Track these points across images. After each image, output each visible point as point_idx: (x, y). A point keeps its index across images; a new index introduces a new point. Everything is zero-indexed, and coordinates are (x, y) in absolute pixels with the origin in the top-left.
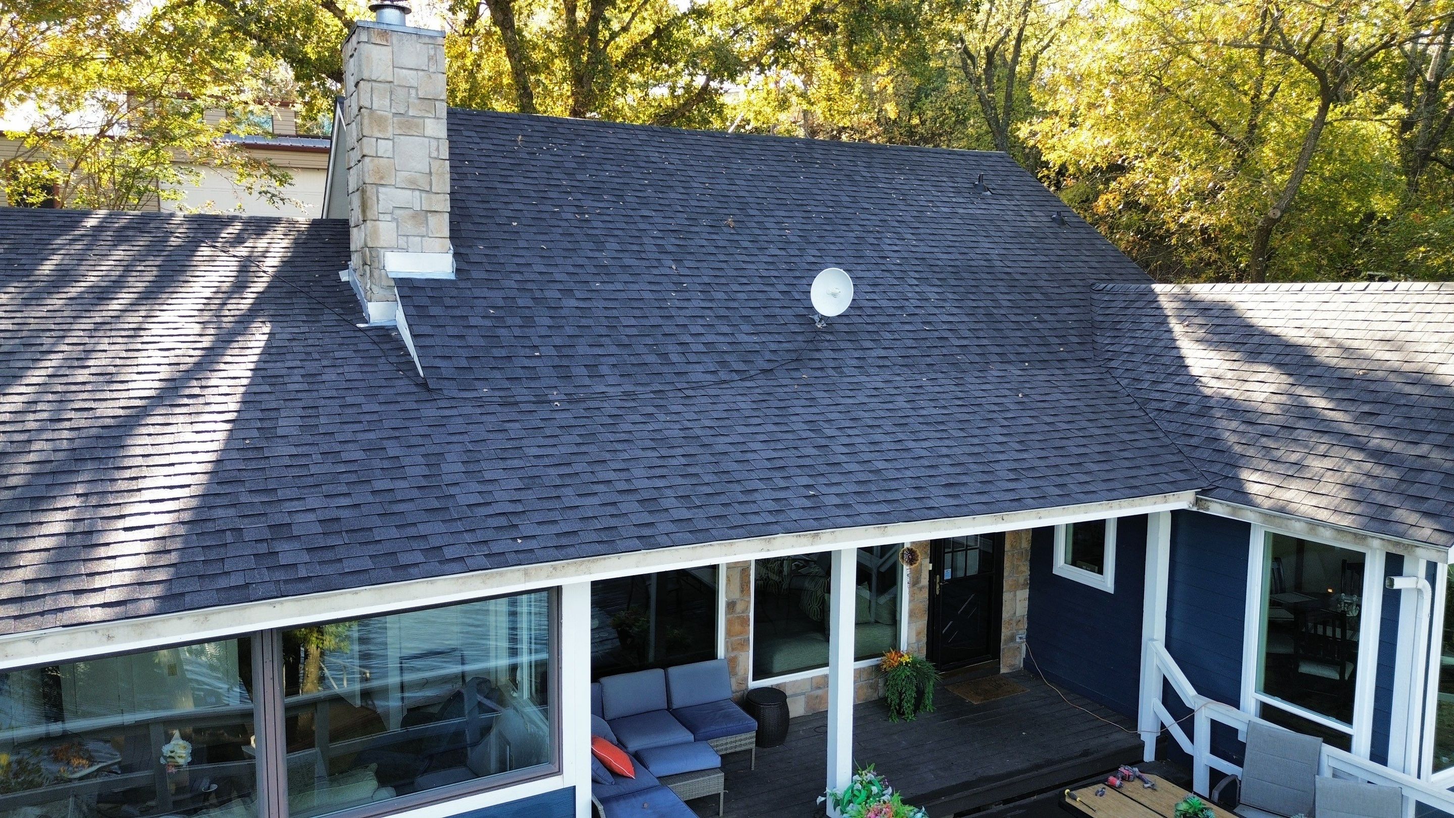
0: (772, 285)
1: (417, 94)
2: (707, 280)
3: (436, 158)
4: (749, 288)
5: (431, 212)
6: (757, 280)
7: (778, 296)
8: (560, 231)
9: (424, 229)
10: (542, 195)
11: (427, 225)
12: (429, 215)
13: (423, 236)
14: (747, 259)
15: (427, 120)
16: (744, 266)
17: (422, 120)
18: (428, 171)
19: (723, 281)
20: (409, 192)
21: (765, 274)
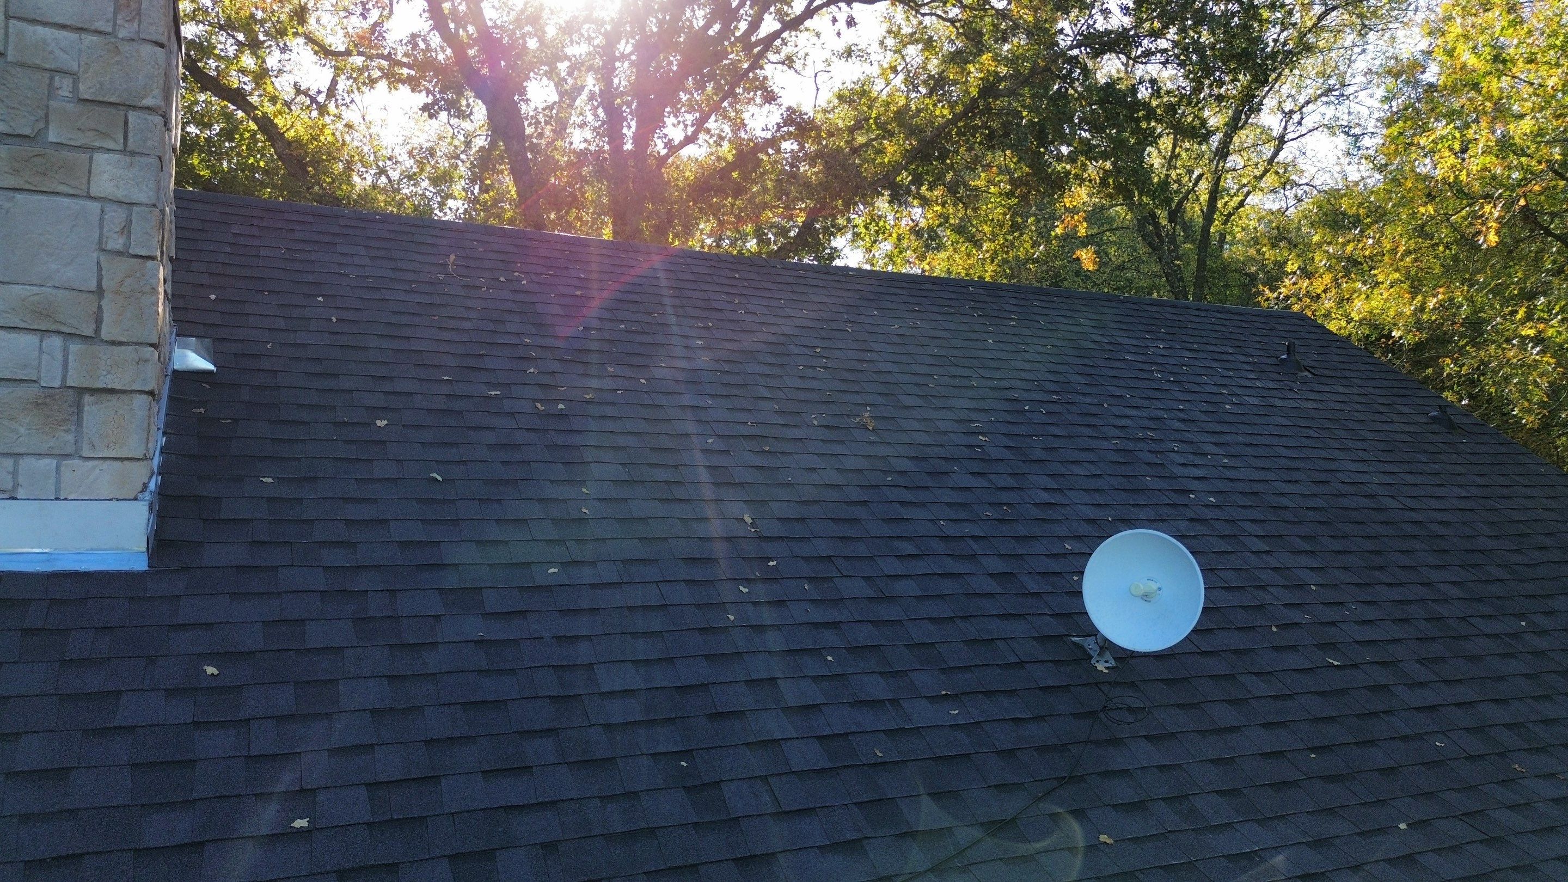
0: (973, 557)
1: (75, 88)
2: (824, 548)
3: (119, 253)
4: (920, 567)
5: (93, 391)
6: (939, 547)
7: (991, 586)
8: (490, 438)
9: (70, 438)
10: (471, 362)
11: (79, 423)
12: (87, 399)
13: (66, 456)
14: (908, 496)
15: (100, 158)
16: (905, 513)
17: (85, 156)
18: (93, 285)
19: (861, 549)
20: (30, 340)
21: (951, 530)
